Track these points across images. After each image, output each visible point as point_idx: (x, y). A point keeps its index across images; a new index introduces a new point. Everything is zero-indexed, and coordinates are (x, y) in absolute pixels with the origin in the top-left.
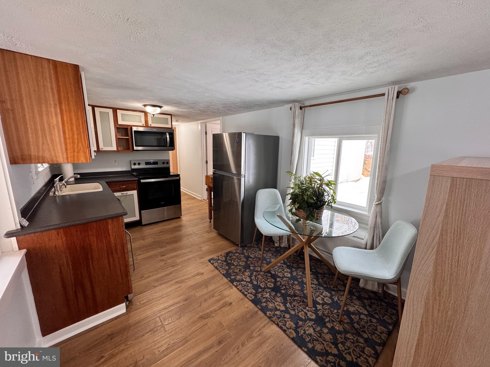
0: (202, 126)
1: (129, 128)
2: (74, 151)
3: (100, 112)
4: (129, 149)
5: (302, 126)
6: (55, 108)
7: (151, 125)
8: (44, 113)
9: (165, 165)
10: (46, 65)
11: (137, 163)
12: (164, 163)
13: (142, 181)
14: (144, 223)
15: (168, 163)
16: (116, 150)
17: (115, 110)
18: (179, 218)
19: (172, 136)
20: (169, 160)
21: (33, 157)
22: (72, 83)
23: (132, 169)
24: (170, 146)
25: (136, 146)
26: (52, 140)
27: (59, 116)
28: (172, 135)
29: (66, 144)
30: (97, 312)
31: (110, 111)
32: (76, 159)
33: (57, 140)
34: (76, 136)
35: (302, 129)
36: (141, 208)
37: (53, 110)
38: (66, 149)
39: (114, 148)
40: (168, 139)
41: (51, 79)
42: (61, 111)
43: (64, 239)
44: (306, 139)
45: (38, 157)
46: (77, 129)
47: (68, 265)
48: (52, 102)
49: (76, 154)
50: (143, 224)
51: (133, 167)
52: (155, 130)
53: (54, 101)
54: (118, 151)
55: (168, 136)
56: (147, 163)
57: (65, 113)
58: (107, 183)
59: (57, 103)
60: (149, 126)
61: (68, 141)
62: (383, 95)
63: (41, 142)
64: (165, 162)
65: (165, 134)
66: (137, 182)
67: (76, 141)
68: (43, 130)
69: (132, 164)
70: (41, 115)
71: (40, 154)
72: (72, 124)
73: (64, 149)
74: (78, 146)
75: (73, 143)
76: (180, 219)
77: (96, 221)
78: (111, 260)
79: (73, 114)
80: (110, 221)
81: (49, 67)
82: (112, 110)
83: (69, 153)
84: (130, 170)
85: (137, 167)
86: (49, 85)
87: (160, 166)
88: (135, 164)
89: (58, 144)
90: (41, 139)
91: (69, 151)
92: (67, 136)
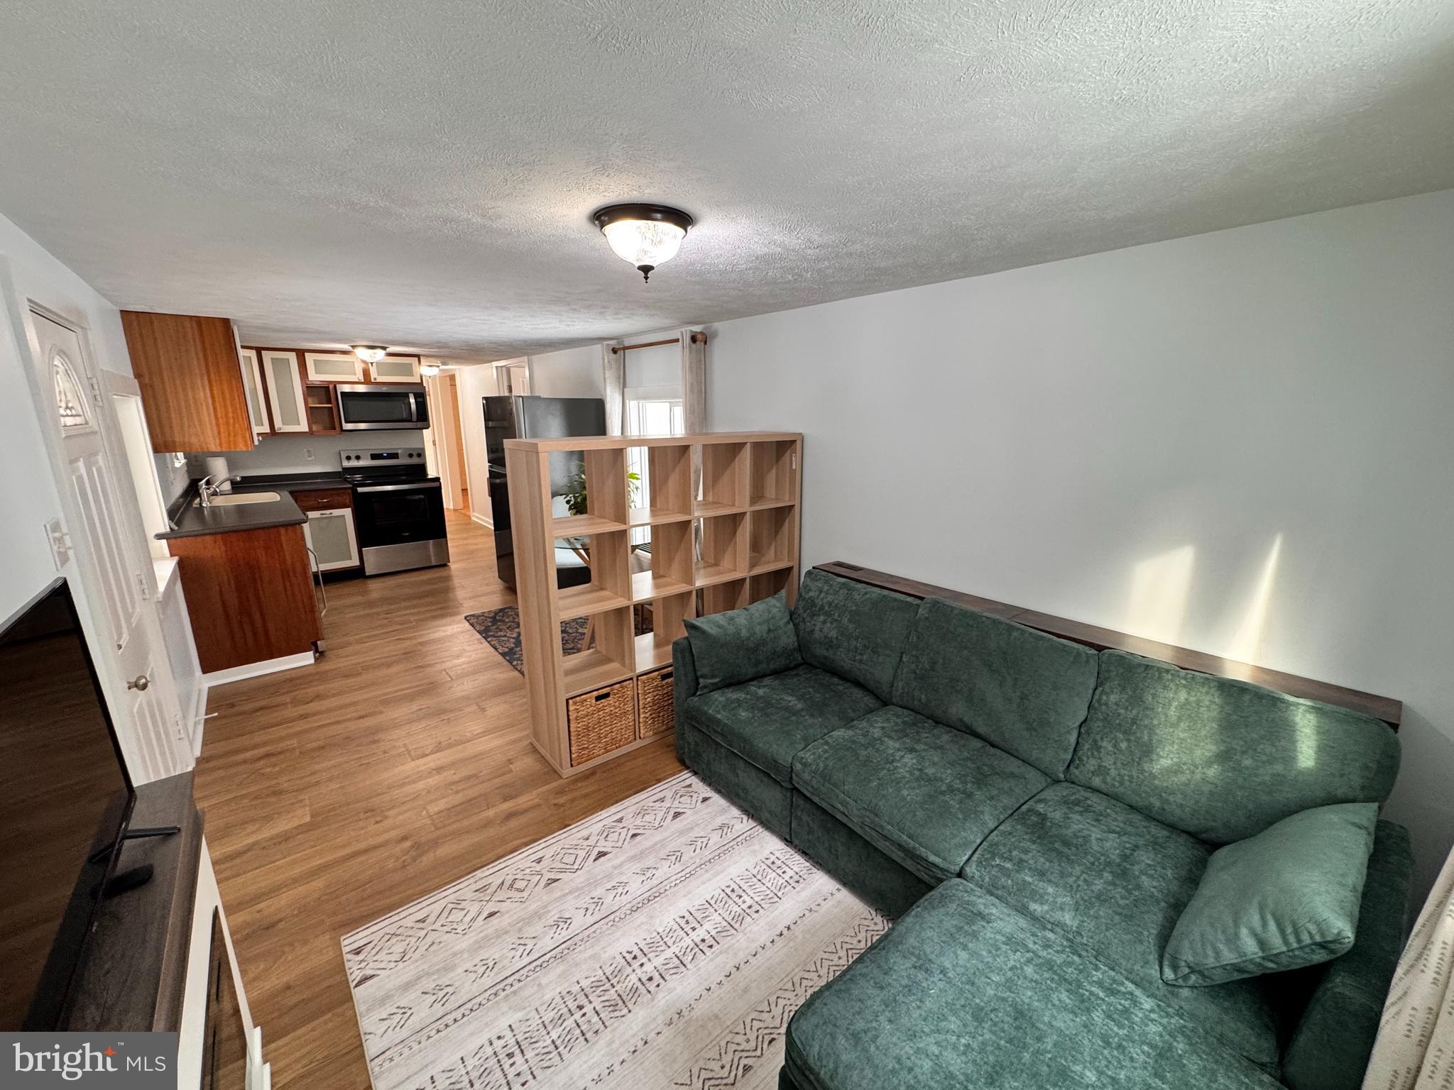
0: (500, 374)
1: (331, 387)
2: (229, 435)
3: (272, 359)
4: (334, 428)
5: (622, 381)
6: (202, 379)
7: (375, 379)
8: (189, 386)
9: (415, 461)
10: (187, 324)
11: (353, 457)
12: (411, 456)
13: (360, 490)
14: (369, 571)
15: (421, 454)
16: (307, 430)
17: (301, 354)
18: (445, 565)
19: (421, 400)
20: (423, 449)
21: (177, 444)
22: (222, 342)
23: (343, 469)
24: (419, 420)
25: (346, 422)
26: (200, 421)
27: (208, 389)
28: (421, 397)
29: (218, 425)
30: (271, 656)
31: (292, 357)
32: (232, 446)
33: (207, 419)
34: (231, 415)
35: (624, 386)
36: (363, 542)
37: (199, 382)
38: (219, 433)
39: (303, 427)
40: (413, 406)
41: (194, 341)
42: (210, 381)
43: (223, 548)
44: (632, 405)
45: (184, 443)
46: (232, 405)
47: (229, 584)
48: (197, 371)
49: (232, 439)
50: (367, 574)
51: (346, 464)
52: (384, 389)
53: (200, 370)
54: (311, 433)
55: (412, 400)
56: (374, 457)
57: (214, 384)
58: (291, 493)
59: (204, 371)
60: (373, 381)
61: (221, 421)
62: (677, 340)
63: (186, 423)
64: (415, 453)
65: (406, 395)
66: (350, 491)
67: (231, 421)
68: (188, 407)
69: (344, 456)
70: (184, 389)
71: (186, 440)
72: (224, 399)
73: (216, 432)
74: (234, 428)
75: (227, 423)
76: (445, 568)
77: (263, 528)
78: (288, 584)
79: (225, 387)
80: (282, 531)
81: (192, 328)
82: (294, 353)
83: (222, 438)
84: (340, 470)
85: (354, 463)
86: (193, 349)
87: (403, 461)
88: (349, 458)
89: (208, 426)
90: (186, 420)
91: (223, 435)
92: (219, 415)
